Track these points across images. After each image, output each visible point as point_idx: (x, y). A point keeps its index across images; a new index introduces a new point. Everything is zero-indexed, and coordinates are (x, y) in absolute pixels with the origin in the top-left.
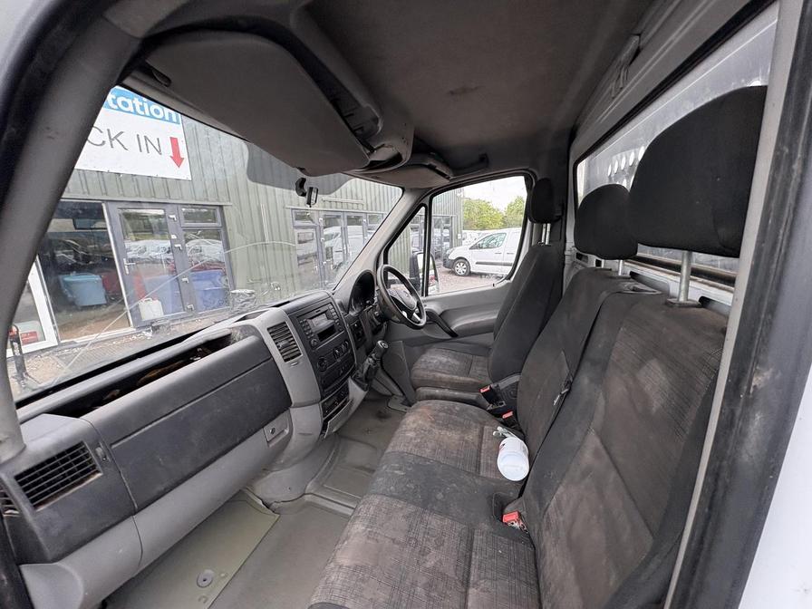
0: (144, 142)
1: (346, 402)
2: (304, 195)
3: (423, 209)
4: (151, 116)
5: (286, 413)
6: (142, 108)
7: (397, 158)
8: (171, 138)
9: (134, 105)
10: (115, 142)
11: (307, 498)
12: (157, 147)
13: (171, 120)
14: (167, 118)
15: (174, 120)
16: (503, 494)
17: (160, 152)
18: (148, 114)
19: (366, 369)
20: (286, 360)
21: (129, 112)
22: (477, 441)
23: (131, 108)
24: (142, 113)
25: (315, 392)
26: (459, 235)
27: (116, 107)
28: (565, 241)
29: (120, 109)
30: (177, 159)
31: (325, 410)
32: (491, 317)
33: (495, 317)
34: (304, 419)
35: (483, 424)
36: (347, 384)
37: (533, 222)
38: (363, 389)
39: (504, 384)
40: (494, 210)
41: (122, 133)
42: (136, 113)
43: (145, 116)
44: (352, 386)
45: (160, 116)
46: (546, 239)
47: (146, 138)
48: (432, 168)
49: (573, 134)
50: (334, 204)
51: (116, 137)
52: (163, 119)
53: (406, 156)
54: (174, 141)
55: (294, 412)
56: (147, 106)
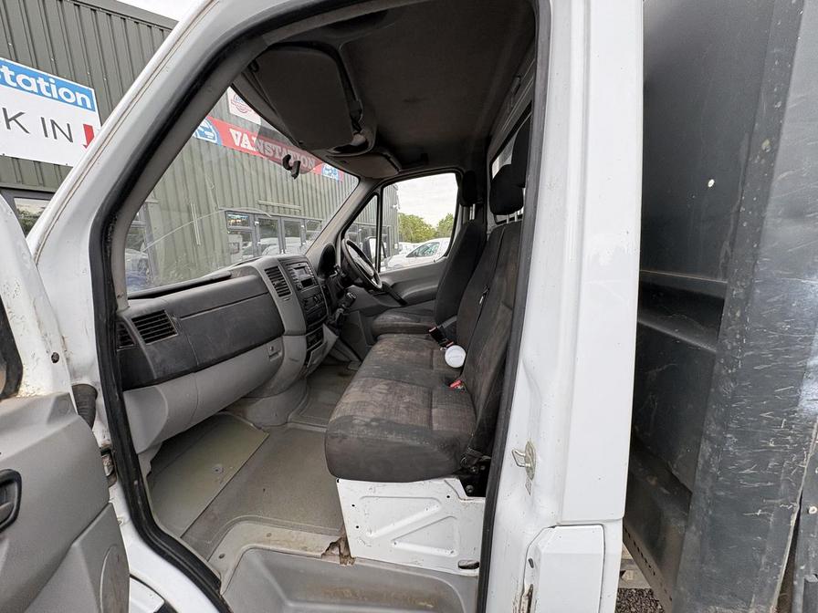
0: (51, 128)
1: (321, 343)
2: (290, 168)
3: (376, 197)
4: (60, 99)
5: (279, 339)
6: (49, 89)
7: (364, 145)
8: (85, 126)
9: (38, 85)
10: (12, 123)
11: (289, 425)
12: (68, 135)
13: (84, 106)
14: (80, 103)
15: (89, 105)
16: (450, 377)
17: (71, 140)
18: (55, 96)
19: (337, 316)
20: (280, 296)
21: (32, 92)
22: (429, 356)
24: (49, 95)
25: (302, 326)
26: (396, 245)
27: (15, 85)
28: (487, 224)
29: (19, 87)
31: (309, 344)
32: (432, 286)
33: (437, 286)
34: (293, 347)
35: (432, 349)
36: (322, 329)
37: (463, 206)
38: (335, 333)
39: (446, 324)
40: (427, 226)
41: (21, 114)
42: (40, 93)
43: (52, 98)
44: (326, 330)
45: (72, 100)
46: (472, 216)
47: (53, 122)
48: (388, 158)
49: (488, 140)
50: (270, 208)
51: (14, 118)
52: (75, 104)
53: (371, 145)
54: (89, 130)
55: (285, 338)
56: (53, 87)
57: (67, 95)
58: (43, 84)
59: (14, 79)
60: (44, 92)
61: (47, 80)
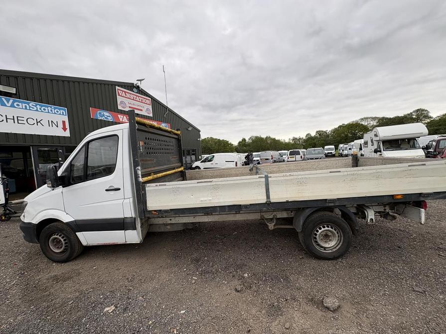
0: (51, 123)
4: (55, 113)
6: (51, 111)
8: (63, 121)
12: (57, 125)
13: (63, 114)
14: (61, 114)
23: (47, 111)
26: (200, 157)
29: (42, 111)
30: (65, 129)
41: (42, 120)
42: (49, 112)
43: (52, 113)
45: (59, 113)
47: (52, 121)
51: (39, 122)
54: (64, 123)
56: (53, 110)
57: (57, 112)
58: (49, 109)
59: (40, 109)
60: (50, 112)
61: (51, 107)
